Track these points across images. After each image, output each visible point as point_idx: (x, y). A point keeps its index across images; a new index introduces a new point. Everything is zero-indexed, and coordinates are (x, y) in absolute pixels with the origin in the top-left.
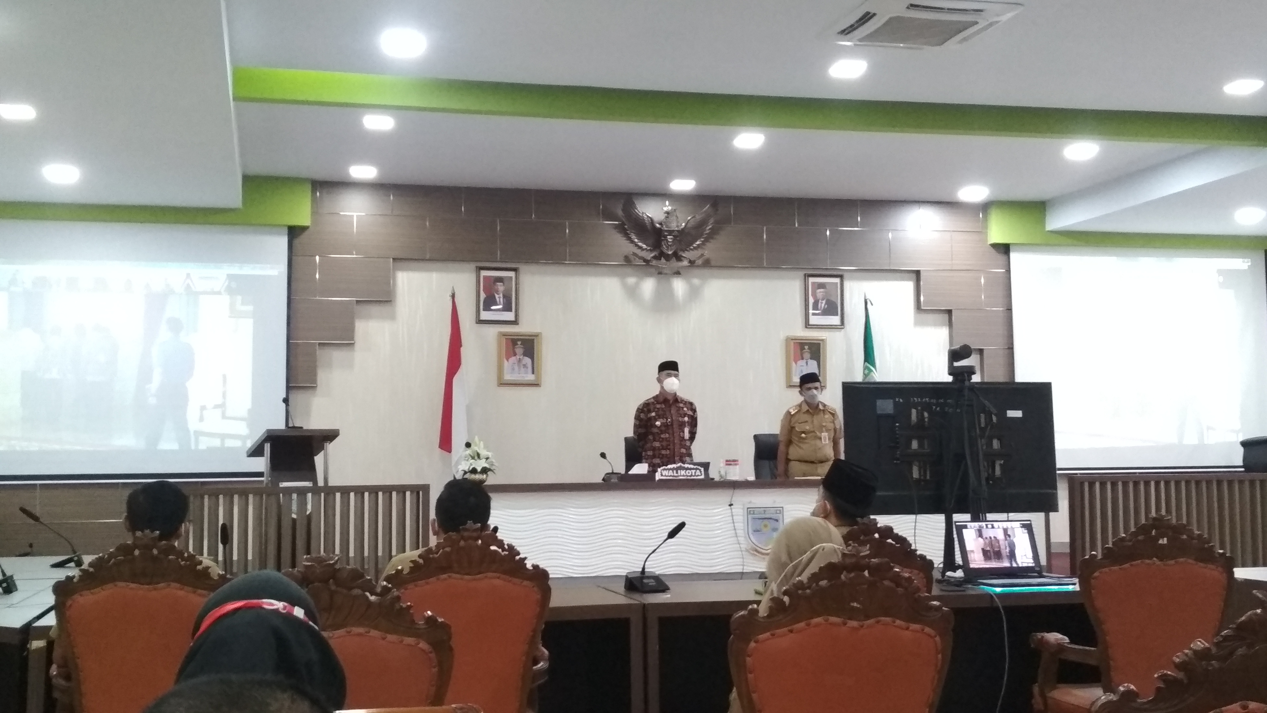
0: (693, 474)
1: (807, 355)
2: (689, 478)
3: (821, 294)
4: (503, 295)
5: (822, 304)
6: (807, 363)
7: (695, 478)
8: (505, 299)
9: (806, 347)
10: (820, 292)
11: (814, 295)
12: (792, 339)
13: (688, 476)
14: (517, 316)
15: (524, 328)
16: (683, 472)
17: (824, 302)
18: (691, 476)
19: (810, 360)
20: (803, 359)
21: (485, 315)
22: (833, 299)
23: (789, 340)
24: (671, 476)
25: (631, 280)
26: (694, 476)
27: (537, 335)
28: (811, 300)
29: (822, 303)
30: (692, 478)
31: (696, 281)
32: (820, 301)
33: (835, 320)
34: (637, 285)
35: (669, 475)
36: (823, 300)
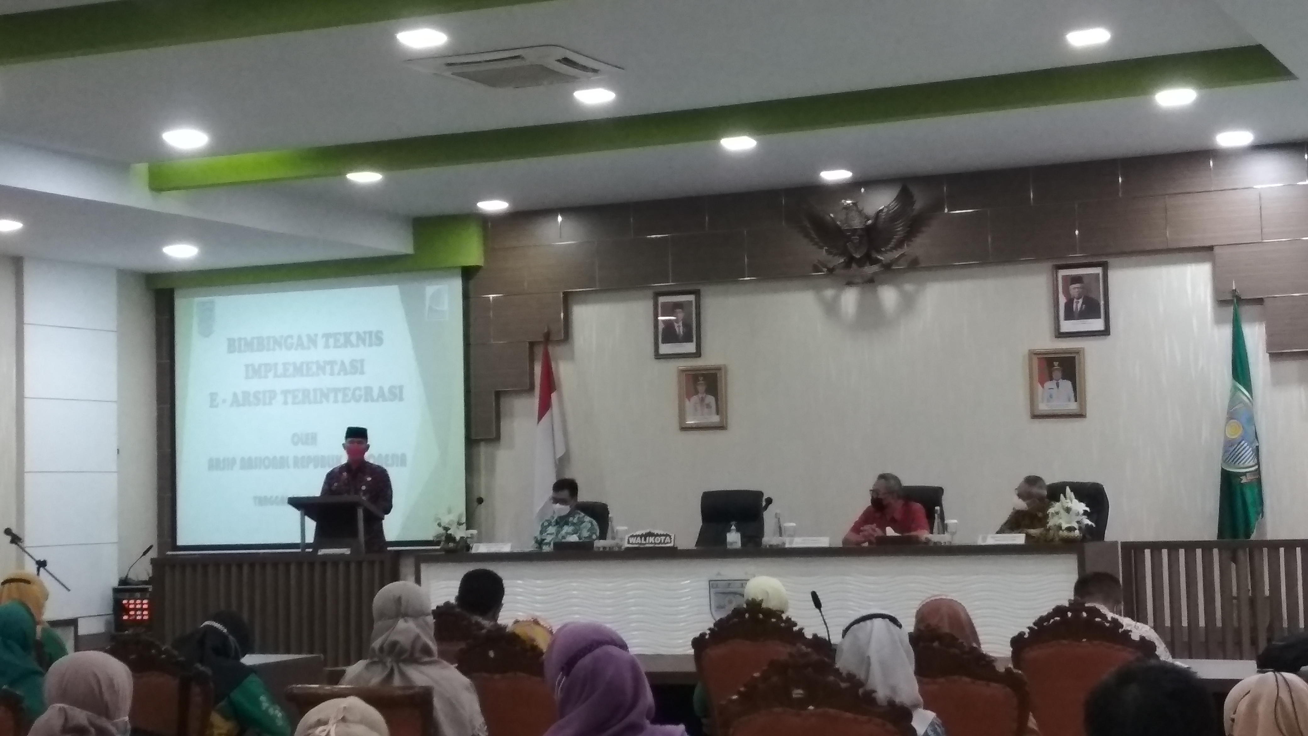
0: (663, 541)
1: (1057, 374)
2: (657, 546)
3: (1077, 290)
4: (683, 323)
5: (1078, 305)
6: (1058, 385)
7: (663, 545)
8: (684, 329)
9: (1056, 364)
10: (1075, 288)
11: (1066, 292)
12: (1035, 354)
13: (655, 543)
14: (699, 346)
15: (708, 360)
16: (651, 539)
17: (1081, 301)
18: (660, 543)
19: (1061, 380)
20: (1051, 379)
21: (665, 349)
22: (1093, 295)
23: (1033, 354)
24: (638, 544)
25: (829, 293)
26: (662, 544)
27: (719, 369)
28: (1062, 300)
29: (1078, 302)
30: (660, 545)
31: (909, 287)
32: (1075, 300)
33: (1097, 324)
34: (836, 299)
35: (637, 542)
36: (1078, 299)
